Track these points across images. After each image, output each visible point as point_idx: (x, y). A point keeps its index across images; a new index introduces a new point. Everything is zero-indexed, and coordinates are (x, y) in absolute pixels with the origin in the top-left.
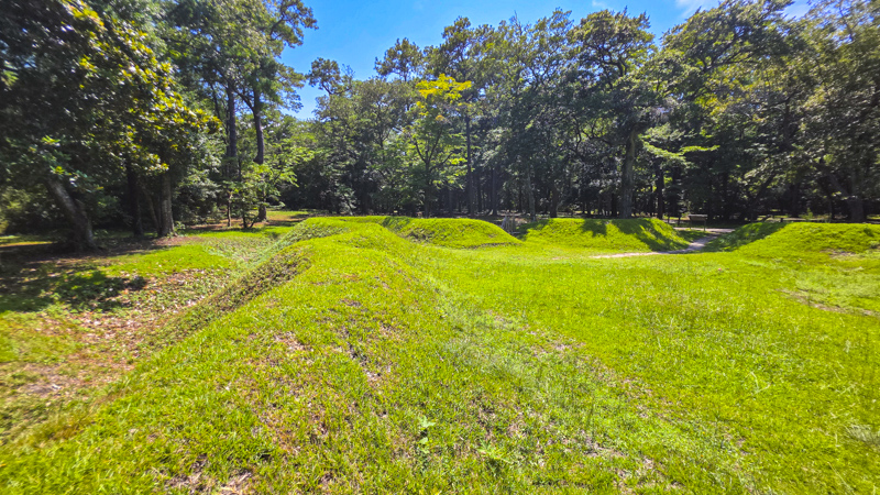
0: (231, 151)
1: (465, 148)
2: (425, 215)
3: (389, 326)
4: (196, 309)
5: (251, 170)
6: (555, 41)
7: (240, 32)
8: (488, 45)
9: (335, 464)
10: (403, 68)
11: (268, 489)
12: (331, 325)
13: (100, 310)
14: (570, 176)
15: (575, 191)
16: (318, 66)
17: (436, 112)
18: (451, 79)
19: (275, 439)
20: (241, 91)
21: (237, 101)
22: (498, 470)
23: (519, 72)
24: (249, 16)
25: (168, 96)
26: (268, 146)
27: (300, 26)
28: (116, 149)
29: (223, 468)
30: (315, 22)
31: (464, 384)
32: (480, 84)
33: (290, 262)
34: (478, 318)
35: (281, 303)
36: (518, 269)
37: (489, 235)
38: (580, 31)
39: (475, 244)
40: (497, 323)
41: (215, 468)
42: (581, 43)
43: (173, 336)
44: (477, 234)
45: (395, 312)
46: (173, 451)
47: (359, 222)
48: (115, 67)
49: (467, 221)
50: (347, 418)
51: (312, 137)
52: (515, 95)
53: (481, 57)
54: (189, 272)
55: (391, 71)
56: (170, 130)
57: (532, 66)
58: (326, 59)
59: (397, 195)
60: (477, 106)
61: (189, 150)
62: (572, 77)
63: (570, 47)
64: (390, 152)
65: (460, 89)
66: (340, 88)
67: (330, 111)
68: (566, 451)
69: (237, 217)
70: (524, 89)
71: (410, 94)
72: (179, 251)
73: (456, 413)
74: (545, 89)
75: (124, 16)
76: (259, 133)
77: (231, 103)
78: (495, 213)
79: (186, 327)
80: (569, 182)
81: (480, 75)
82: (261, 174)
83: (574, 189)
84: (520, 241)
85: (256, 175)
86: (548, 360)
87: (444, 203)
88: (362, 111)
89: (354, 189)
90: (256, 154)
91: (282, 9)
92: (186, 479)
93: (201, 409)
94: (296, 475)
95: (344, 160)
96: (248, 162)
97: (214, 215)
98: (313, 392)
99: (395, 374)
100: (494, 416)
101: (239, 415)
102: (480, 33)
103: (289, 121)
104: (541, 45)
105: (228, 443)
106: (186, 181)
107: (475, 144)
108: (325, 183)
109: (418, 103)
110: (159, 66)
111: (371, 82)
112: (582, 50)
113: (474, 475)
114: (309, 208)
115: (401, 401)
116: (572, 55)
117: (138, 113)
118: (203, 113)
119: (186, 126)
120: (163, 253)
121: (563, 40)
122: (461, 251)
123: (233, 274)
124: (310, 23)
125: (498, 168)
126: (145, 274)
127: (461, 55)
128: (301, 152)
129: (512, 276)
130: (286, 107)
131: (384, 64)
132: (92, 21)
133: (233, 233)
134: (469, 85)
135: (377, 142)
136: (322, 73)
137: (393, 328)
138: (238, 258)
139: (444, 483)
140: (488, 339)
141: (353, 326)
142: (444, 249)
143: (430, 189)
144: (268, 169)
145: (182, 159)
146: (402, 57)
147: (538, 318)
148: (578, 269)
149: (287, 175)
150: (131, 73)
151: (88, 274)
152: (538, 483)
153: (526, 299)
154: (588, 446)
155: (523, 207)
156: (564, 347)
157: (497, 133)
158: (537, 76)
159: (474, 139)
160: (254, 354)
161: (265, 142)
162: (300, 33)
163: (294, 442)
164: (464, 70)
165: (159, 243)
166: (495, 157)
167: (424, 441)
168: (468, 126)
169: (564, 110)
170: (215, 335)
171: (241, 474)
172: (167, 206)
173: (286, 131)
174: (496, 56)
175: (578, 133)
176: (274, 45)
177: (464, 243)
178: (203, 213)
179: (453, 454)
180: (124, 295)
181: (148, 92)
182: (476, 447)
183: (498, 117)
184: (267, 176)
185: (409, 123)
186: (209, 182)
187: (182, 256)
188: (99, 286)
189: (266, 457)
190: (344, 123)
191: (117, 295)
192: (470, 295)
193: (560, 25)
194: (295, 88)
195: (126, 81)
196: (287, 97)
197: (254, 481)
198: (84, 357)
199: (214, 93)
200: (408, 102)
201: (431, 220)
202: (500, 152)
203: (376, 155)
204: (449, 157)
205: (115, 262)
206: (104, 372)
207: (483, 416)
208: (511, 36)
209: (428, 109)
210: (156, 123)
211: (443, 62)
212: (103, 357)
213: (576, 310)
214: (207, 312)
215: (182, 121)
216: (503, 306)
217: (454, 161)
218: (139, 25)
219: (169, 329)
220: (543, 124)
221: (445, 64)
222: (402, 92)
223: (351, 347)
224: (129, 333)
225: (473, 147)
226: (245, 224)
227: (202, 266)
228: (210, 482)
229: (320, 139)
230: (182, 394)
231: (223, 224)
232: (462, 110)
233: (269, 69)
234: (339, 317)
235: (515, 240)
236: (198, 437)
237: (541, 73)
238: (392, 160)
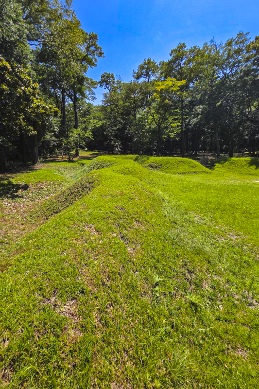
0: (63, 122)
1: (180, 117)
2: (158, 155)
3: (139, 221)
4: (49, 201)
5: (72, 132)
6: (238, 52)
7: (67, 64)
8: (196, 58)
9: (114, 299)
10: (148, 75)
11: (84, 310)
12: (111, 221)
13: (10, 199)
14: (243, 131)
15: (245, 140)
16: (104, 77)
17: (165, 98)
18: (174, 79)
19: (86, 283)
20: (68, 92)
21: (66, 97)
22: (196, 309)
23: (214, 73)
24: (72, 54)
25: (37, 99)
26: (80, 119)
27: (96, 57)
28: (16, 125)
29: (64, 296)
30: (103, 54)
31: (177, 256)
32: (190, 80)
33: (90, 181)
34: (186, 216)
35: (87, 207)
36: (209, 187)
37: (192, 167)
38: (254, 45)
39: (184, 172)
40: (196, 219)
41: (61, 296)
42: (254, 52)
43: (39, 213)
44: (186, 166)
45: (142, 213)
46: (44, 285)
47: (123, 159)
48: (16, 87)
49: (180, 159)
50: (119, 274)
51: (101, 115)
52: (212, 86)
53: (191, 65)
54: (46, 182)
55: (141, 77)
56: (38, 115)
57: (222, 68)
58: (108, 73)
59: (142, 144)
60: (188, 93)
61: (45, 124)
62: (247, 73)
63: (247, 55)
64: (139, 121)
65: (179, 85)
66: (115, 88)
67: (110, 101)
68: (236, 302)
69: (66, 155)
70: (216, 82)
71: (151, 89)
72: (41, 172)
73: (174, 273)
74: (230, 81)
75: (19, 62)
76: (76, 113)
77: (63, 98)
78: (196, 153)
79: (45, 209)
80: (242, 135)
81: (190, 76)
82: (77, 134)
83: (245, 139)
84: (210, 171)
85: (75, 134)
86: (226, 244)
87: (167, 148)
88: (126, 99)
89: (120, 140)
90: (74, 123)
91: (88, 49)
92: (49, 300)
93: (54, 265)
94: (96, 303)
95: (116, 125)
96: (71, 128)
97: (56, 153)
98: (103, 258)
99: (142, 249)
100: (194, 276)
101: (71, 270)
102: (191, 51)
103: (90, 105)
104: (228, 55)
105: (67, 284)
106: (44, 138)
107: (186, 115)
108: (106, 138)
109: (155, 94)
110: (33, 85)
111: (131, 83)
112: (255, 56)
113: (183, 310)
114: (98, 150)
115: (145, 265)
116: (248, 59)
117: (24, 108)
118: (51, 107)
119: (45, 113)
120: (35, 173)
121: (242, 51)
122: (176, 176)
123: (64, 184)
124: (101, 54)
125: (199, 128)
126: (28, 183)
127: (180, 65)
128: (95, 122)
129: (205, 191)
130: (89, 99)
131: (137, 73)
132: (6, 66)
133: (64, 163)
134: (184, 82)
135: (133, 116)
136: (106, 80)
137: (141, 222)
138: (67, 176)
139: (168, 314)
140: (191, 229)
141: (121, 222)
142: (167, 174)
143: (160, 141)
144: (80, 132)
145: (43, 128)
146: (147, 68)
147: (220, 218)
148: (245, 188)
149: (88, 134)
150: (22, 90)
151: (5, 182)
152: (219, 319)
153: (213, 206)
154: (249, 301)
155: (213, 149)
156: (235, 237)
157: (199, 108)
158: (225, 74)
159: (185, 112)
160: (76, 236)
161: (78, 117)
162: (96, 60)
163: (95, 285)
164: (181, 74)
165: (33, 167)
166: (198, 122)
167: (157, 288)
168: (182, 105)
169: (241, 93)
170: (59, 223)
171: (72, 300)
172: (36, 149)
173: (88, 111)
174: (200, 64)
175: (249, 106)
176: (83, 67)
177: (178, 171)
178: (51, 153)
179: (172, 296)
180: (20, 192)
181: (29, 98)
182: (183, 293)
183: (200, 99)
184: (79, 135)
185: (150, 105)
186: (54, 138)
187: (42, 174)
188: (10, 188)
189: (83, 292)
190: (117, 106)
191: (17, 192)
192: (181, 202)
193: (241, 42)
194: (92, 89)
195: (20, 93)
196: (89, 94)
197: (77, 304)
198: (5, 220)
199: (56, 94)
200: (149, 93)
201: (161, 158)
202: (201, 119)
203: (132, 123)
204: (171, 123)
205: (16, 176)
206: (12, 228)
207: (188, 275)
208: (210, 51)
209: (161, 96)
210: (32, 112)
211: (169, 70)
212: (12, 221)
213: (244, 215)
214: (53, 203)
215: (43, 111)
216: (200, 210)
217: (173, 125)
218: (25, 66)
219: (37, 209)
220: (227, 102)
221: (171, 71)
222: (147, 88)
223: (120, 233)
224: (22, 210)
225: (185, 117)
226: (69, 158)
227: (51, 179)
228: (59, 303)
229: (104, 115)
230: (46, 255)
231: (59, 158)
232: (180, 96)
233: (81, 80)
234: (115, 216)
235: (207, 170)
236: (54, 279)
237: (228, 72)
238: (140, 125)
